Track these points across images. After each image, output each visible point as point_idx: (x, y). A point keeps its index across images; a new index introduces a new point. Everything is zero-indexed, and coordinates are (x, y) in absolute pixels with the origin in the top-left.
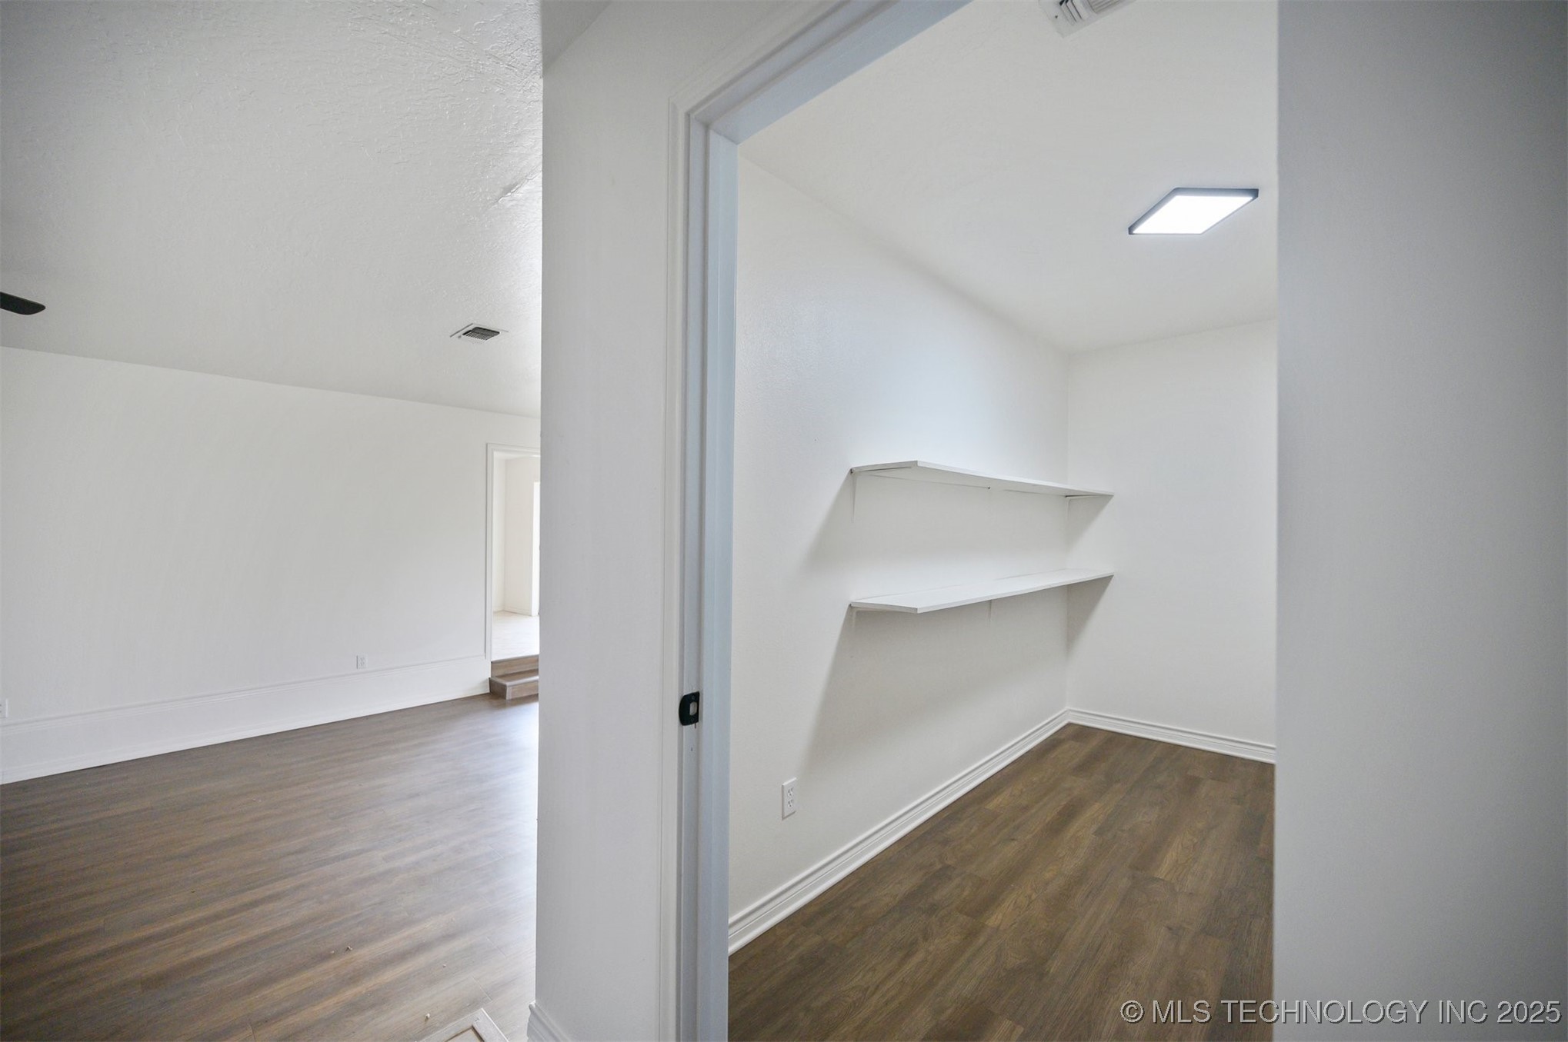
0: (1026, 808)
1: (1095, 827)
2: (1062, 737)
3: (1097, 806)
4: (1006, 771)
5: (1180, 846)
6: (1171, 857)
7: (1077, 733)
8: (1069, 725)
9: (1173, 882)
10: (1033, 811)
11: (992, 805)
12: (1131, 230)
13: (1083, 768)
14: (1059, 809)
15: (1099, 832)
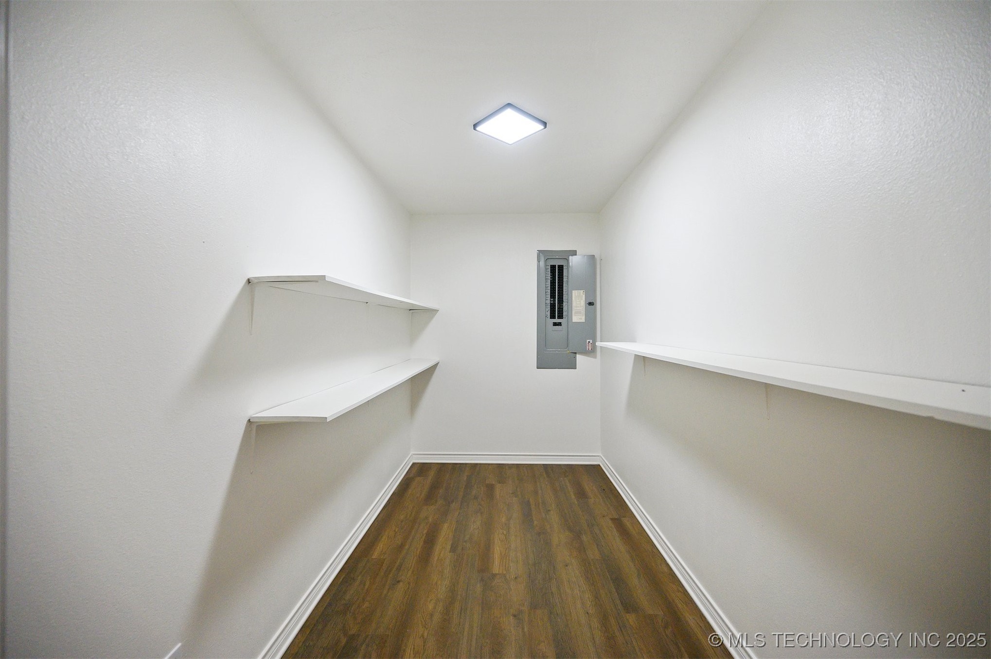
0: (401, 547)
1: (449, 547)
2: (411, 475)
3: (446, 526)
4: (381, 515)
5: (499, 541)
6: (497, 550)
7: (420, 470)
8: (414, 464)
9: (504, 573)
10: (407, 547)
11: (376, 555)
12: (475, 126)
13: (430, 498)
14: (424, 537)
15: (453, 549)
